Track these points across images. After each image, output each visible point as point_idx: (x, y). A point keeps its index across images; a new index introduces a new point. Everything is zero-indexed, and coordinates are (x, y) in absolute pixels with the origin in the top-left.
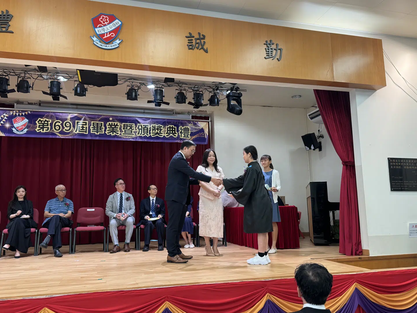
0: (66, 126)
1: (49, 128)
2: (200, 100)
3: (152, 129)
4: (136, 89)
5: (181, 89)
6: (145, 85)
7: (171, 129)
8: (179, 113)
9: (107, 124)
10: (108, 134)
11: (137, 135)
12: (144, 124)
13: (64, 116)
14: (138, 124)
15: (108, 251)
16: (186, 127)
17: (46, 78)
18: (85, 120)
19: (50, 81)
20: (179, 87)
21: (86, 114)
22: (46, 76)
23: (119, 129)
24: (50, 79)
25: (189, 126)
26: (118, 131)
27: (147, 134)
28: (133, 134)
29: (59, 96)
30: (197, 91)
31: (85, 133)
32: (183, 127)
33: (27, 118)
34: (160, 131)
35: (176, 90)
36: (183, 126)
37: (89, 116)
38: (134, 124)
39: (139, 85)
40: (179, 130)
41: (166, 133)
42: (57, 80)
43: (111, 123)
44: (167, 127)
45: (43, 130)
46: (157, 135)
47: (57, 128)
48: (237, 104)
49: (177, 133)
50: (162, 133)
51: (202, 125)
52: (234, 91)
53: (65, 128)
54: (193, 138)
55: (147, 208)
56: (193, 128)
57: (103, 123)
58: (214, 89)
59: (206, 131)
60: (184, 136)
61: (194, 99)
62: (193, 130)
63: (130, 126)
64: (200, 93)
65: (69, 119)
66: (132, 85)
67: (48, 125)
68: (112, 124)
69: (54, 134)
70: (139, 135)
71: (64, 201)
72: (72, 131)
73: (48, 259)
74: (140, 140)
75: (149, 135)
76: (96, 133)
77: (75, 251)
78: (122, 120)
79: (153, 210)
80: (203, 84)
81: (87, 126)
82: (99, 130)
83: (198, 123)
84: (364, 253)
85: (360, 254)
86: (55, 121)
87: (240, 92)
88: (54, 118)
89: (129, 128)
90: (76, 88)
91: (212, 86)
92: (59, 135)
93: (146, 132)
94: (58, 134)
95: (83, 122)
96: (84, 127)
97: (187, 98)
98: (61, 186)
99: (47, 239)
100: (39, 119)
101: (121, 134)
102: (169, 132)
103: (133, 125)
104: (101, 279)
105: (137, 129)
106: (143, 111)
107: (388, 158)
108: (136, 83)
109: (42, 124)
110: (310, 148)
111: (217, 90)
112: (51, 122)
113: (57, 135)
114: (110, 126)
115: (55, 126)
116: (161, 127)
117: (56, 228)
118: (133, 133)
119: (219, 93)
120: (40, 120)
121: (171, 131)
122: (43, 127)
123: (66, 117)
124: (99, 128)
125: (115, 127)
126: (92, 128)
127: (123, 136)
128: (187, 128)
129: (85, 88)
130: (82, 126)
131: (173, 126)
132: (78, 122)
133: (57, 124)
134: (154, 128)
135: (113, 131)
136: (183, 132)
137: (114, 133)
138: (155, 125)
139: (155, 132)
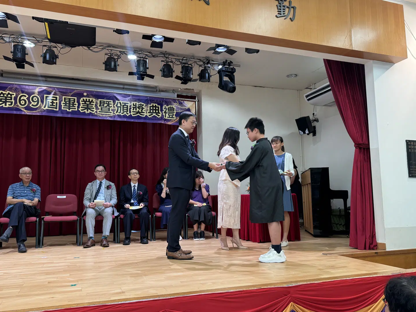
0: (33, 101)
1: (13, 102)
2: (189, 74)
3: (133, 107)
4: (116, 59)
5: (168, 61)
6: (126, 54)
7: (154, 108)
8: (163, 91)
9: (81, 100)
10: (81, 111)
11: (116, 113)
12: (124, 101)
13: (31, 89)
14: (117, 101)
15: (82, 245)
16: (170, 107)
17: (8, 41)
18: (55, 94)
19: (13, 44)
20: (165, 58)
21: (56, 88)
22: (8, 39)
23: (95, 106)
24: (13, 42)
25: (174, 106)
26: (94, 108)
27: (126, 113)
28: (111, 113)
29: (25, 63)
30: (185, 64)
31: (55, 109)
32: (168, 107)
34: (141, 110)
35: (162, 61)
36: (167, 105)
37: (60, 91)
38: (112, 101)
39: (119, 54)
40: (163, 109)
42: (21, 44)
43: (85, 98)
44: (149, 105)
45: (6, 105)
46: (138, 114)
47: (23, 102)
48: (230, 81)
49: (161, 112)
50: (144, 113)
51: (189, 104)
52: (226, 66)
53: (31, 103)
55: (128, 195)
56: (178, 108)
57: (76, 98)
58: (204, 63)
60: (168, 116)
61: (182, 73)
62: (178, 110)
63: (107, 103)
64: (189, 66)
65: (37, 93)
66: (110, 54)
67: (11, 99)
69: (18, 110)
70: (118, 113)
71: (30, 187)
72: (40, 107)
73: (10, 255)
74: (119, 119)
76: (68, 109)
77: (43, 244)
78: (98, 96)
79: (134, 198)
80: (193, 56)
81: (58, 101)
82: (71, 106)
83: (184, 102)
84: (379, 246)
85: (374, 248)
86: (20, 94)
87: (233, 67)
88: (19, 91)
89: (107, 105)
90: (45, 54)
91: (202, 59)
92: (25, 111)
93: (126, 110)
95: (53, 97)
96: (54, 103)
97: (174, 71)
98: (26, 169)
99: (8, 232)
100: (1, 91)
101: (96, 112)
102: (152, 111)
104: (75, 285)
105: (116, 107)
106: (122, 86)
107: (406, 141)
108: (116, 52)
109: (4, 98)
110: (304, 133)
111: (208, 63)
112: (15, 95)
113: (22, 111)
114: (84, 103)
115: (20, 101)
116: (143, 105)
117: (20, 219)
118: (111, 111)
119: (210, 67)
120: (2, 93)
121: (154, 110)
122: (6, 101)
123: (33, 91)
124: (71, 104)
125: (90, 104)
126: (63, 103)
127: (99, 114)
128: (172, 107)
129: (56, 55)
130: (51, 101)
131: (157, 104)
132: (47, 97)
133: (22, 98)
134: (135, 106)
135: (87, 108)
136: (168, 112)
137: (89, 111)
138: (136, 103)
139: (136, 111)
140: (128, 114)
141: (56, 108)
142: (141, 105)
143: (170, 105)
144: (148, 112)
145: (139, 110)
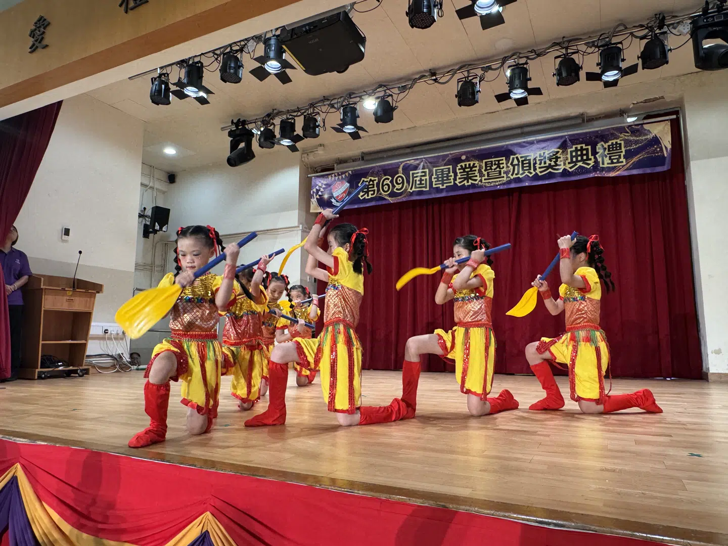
0: (397, 183)
1: (375, 190)
3: (539, 160)
5: (568, 54)
7: (579, 153)
9: (457, 168)
10: (459, 185)
11: (511, 176)
12: (523, 153)
13: (395, 168)
14: (512, 157)
16: (612, 143)
18: (424, 167)
19: (342, 109)
20: (562, 50)
21: (425, 158)
23: (479, 172)
25: (621, 139)
26: (476, 176)
27: (528, 172)
28: (503, 177)
31: (424, 189)
32: (607, 144)
33: (348, 182)
34: (555, 162)
35: (556, 58)
36: (606, 142)
37: (430, 161)
38: (504, 158)
40: (597, 151)
41: (569, 163)
43: (463, 164)
44: (569, 150)
45: (368, 196)
46: (550, 170)
47: (386, 188)
49: (592, 157)
50: (560, 165)
51: (654, 129)
53: (395, 186)
54: (631, 163)
56: (630, 141)
57: (451, 167)
58: (651, 28)
59: (667, 142)
60: (610, 162)
62: (630, 146)
64: (615, 48)
65: (401, 171)
67: (373, 187)
68: (466, 165)
69: (382, 199)
70: (515, 176)
72: (406, 190)
74: (517, 185)
75: (534, 173)
76: (440, 186)
78: (481, 156)
81: (427, 177)
82: (445, 180)
83: (643, 127)
86: (383, 177)
88: (381, 174)
89: (496, 166)
91: (646, 23)
93: (528, 168)
94: (388, 198)
95: (422, 172)
96: (423, 180)
97: (581, 68)
100: (363, 179)
101: (481, 181)
102: (574, 159)
103: (502, 160)
105: (510, 166)
106: (519, 131)
109: (366, 187)
111: (661, 25)
112: (377, 181)
113: (385, 199)
114: (462, 171)
115: (383, 186)
116: (558, 152)
119: (667, 33)
120: (363, 181)
121: (579, 155)
122: (368, 189)
123: (397, 169)
124: (445, 177)
125: (471, 171)
126: (434, 178)
127: (484, 183)
128: (616, 142)
129: (392, 107)
130: (418, 179)
131: (584, 145)
132: (413, 174)
133: (385, 183)
134: (542, 158)
135: (467, 179)
136: (608, 154)
137: (470, 180)
138: (544, 151)
139: (546, 165)
140: (531, 173)
141: (426, 187)
142: (555, 153)
143: (611, 140)
144: (567, 163)
145: (550, 162)
